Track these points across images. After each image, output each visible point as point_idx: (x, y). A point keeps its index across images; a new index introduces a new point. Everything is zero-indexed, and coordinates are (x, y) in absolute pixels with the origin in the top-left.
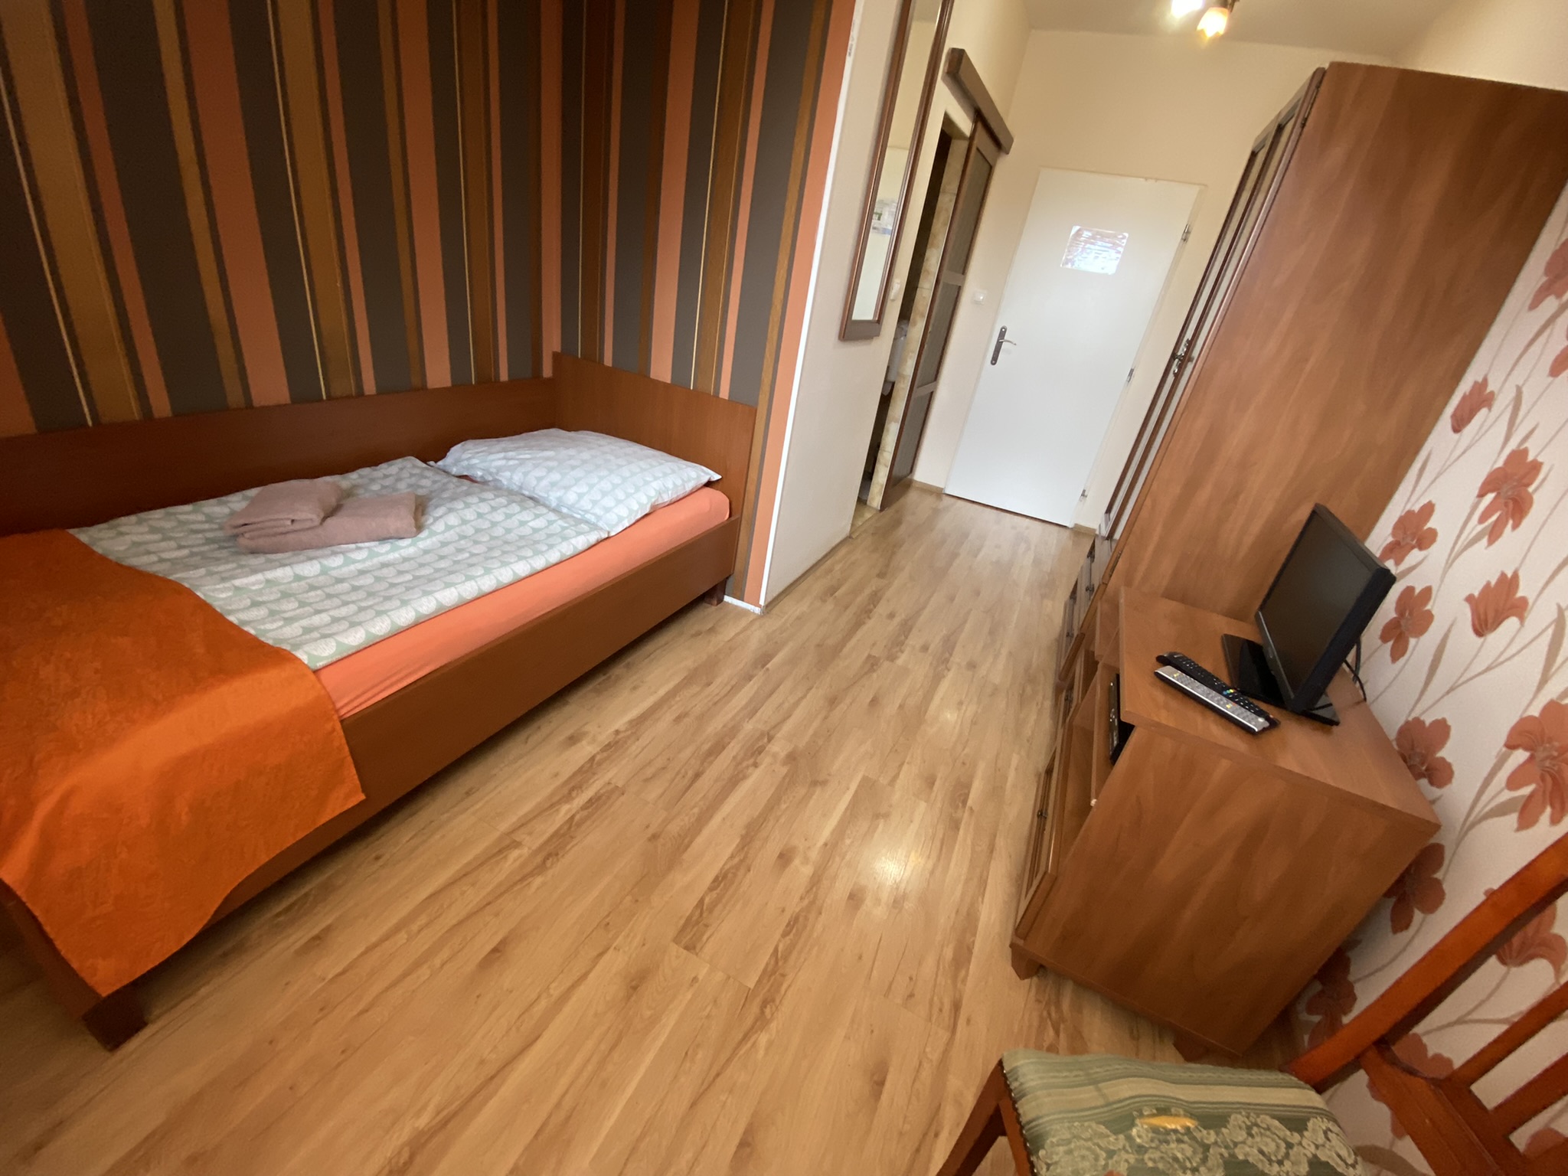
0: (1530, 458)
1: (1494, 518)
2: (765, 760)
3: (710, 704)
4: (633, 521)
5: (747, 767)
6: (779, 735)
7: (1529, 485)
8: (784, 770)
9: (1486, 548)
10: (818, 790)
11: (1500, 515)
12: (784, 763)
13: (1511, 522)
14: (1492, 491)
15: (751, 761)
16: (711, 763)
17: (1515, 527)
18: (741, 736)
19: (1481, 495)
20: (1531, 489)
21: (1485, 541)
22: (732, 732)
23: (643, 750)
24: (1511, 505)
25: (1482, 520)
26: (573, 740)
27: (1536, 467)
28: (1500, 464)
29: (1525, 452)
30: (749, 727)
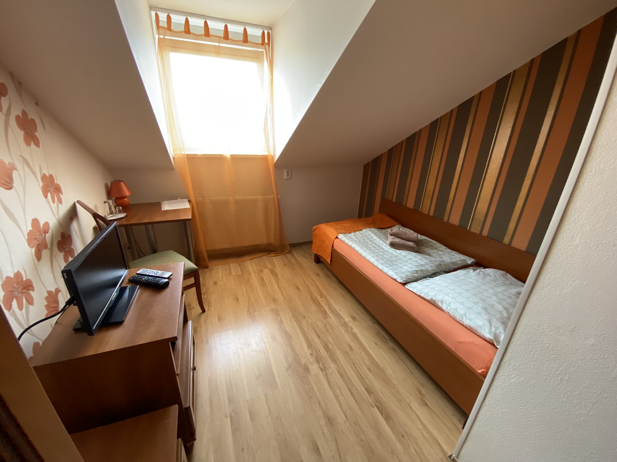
0: (48, 175)
1: (56, 198)
2: (312, 359)
3: (354, 362)
4: (418, 294)
5: (312, 351)
6: (321, 373)
7: (54, 182)
8: (303, 362)
9: (62, 206)
10: (287, 366)
11: (57, 196)
12: (305, 364)
13: (60, 194)
14: (48, 193)
15: (314, 354)
16: (322, 343)
17: (62, 194)
18: (329, 360)
19: (46, 197)
20: (56, 182)
21: (60, 204)
22: (334, 360)
23: (339, 330)
24: (56, 190)
25: (54, 202)
26: (354, 318)
27: (51, 176)
28: (41, 184)
29: (44, 175)
30: (333, 366)
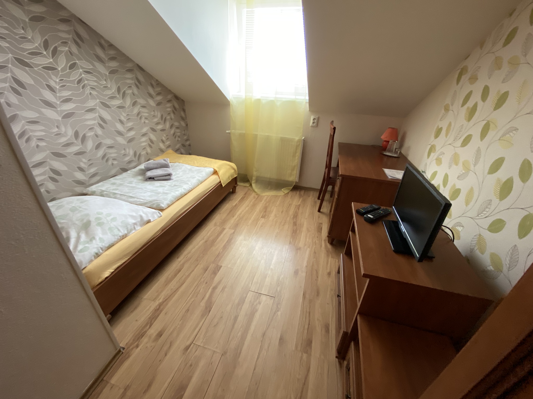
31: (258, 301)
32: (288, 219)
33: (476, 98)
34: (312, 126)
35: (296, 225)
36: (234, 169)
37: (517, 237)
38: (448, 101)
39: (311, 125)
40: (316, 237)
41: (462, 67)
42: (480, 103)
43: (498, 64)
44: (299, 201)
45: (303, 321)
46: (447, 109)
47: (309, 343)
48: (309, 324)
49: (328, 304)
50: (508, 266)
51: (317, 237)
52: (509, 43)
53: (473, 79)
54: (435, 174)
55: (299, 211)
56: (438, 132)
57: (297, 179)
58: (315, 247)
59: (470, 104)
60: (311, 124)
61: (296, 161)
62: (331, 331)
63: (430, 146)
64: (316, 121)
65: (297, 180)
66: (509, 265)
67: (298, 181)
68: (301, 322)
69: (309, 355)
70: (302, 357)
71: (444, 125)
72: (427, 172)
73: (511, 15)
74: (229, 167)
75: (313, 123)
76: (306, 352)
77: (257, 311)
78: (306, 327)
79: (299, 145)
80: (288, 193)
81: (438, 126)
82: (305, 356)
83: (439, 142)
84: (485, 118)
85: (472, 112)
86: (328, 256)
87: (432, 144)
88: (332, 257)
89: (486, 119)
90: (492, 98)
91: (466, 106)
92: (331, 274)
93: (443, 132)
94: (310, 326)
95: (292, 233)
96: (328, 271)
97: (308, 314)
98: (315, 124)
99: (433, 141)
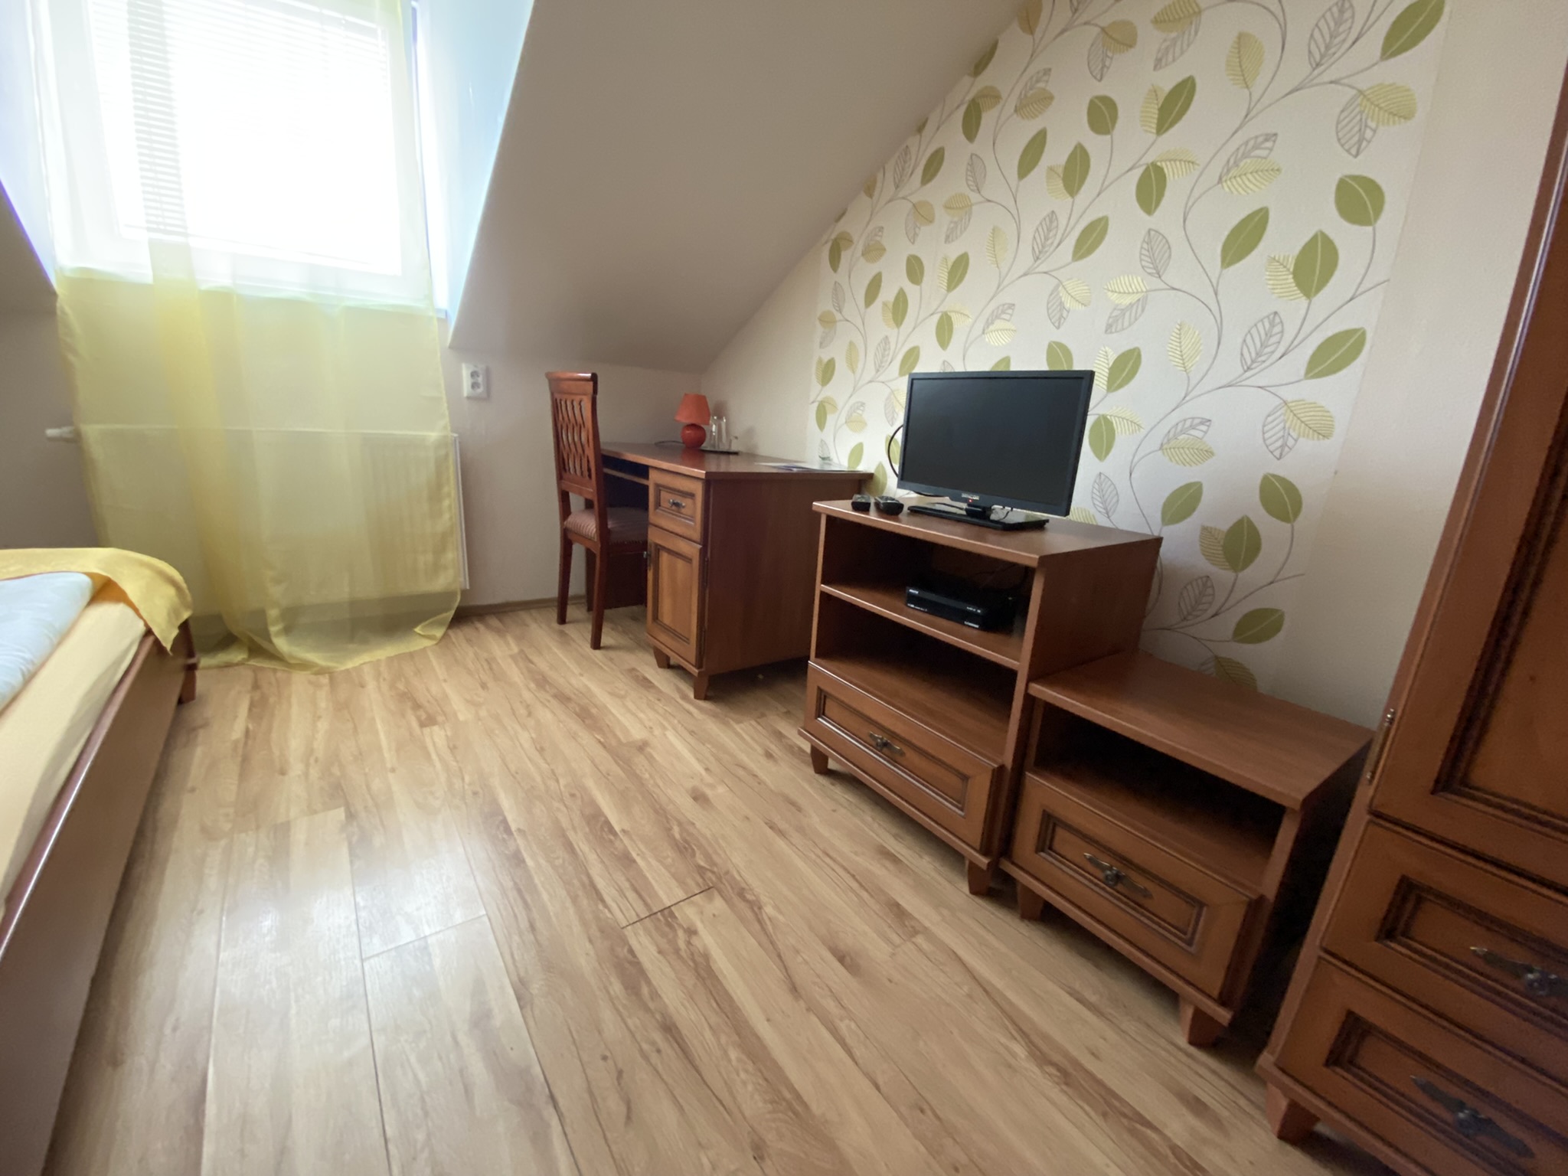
31: (680, 933)
32: (527, 696)
33: (895, 280)
34: (468, 398)
35: (569, 699)
36: (172, 582)
37: (1096, 460)
38: (825, 305)
39: (465, 394)
40: (657, 702)
41: (833, 237)
42: (911, 290)
43: (922, 214)
44: (508, 644)
45: (836, 881)
46: (828, 321)
47: (898, 912)
48: (853, 876)
49: (834, 811)
50: (1104, 511)
51: (659, 700)
52: (934, 175)
53: (874, 251)
54: (857, 452)
55: (536, 665)
56: (827, 372)
57: (462, 579)
58: (679, 722)
59: (887, 294)
60: (466, 389)
61: (447, 516)
62: (899, 853)
63: (816, 405)
64: (480, 380)
65: (463, 582)
66: (1105, 509)
67: (468, 588)
68: (834, 884)
69: (926, 931)
70: (920, 950)
71: (836, 351)
72: (833, 456)
73: (920, 129)
74: (147, 572)
75: (474, 385)
76: (915, 932)
77: (706, 956)
78: (855, 885)
79: (447, 455)
80: (445, 635)
81: (820, 361)
82: (920, 939)
83: (838, 390)
84: (937, 309)
85: (899, 309)
86: (726, 724)
87: (820, 398)
88: (738, 722)
89: (939, 310)
90: (935, 274)
91: (878, 304)
92: (774, 754)
93: (841, 366)
94: (858, 877)
95: (584, 721)
96: (760, 750)
97: (828, 860)
98: (480, 390)
99: (817, 392)
